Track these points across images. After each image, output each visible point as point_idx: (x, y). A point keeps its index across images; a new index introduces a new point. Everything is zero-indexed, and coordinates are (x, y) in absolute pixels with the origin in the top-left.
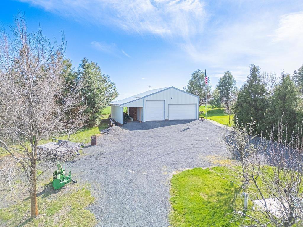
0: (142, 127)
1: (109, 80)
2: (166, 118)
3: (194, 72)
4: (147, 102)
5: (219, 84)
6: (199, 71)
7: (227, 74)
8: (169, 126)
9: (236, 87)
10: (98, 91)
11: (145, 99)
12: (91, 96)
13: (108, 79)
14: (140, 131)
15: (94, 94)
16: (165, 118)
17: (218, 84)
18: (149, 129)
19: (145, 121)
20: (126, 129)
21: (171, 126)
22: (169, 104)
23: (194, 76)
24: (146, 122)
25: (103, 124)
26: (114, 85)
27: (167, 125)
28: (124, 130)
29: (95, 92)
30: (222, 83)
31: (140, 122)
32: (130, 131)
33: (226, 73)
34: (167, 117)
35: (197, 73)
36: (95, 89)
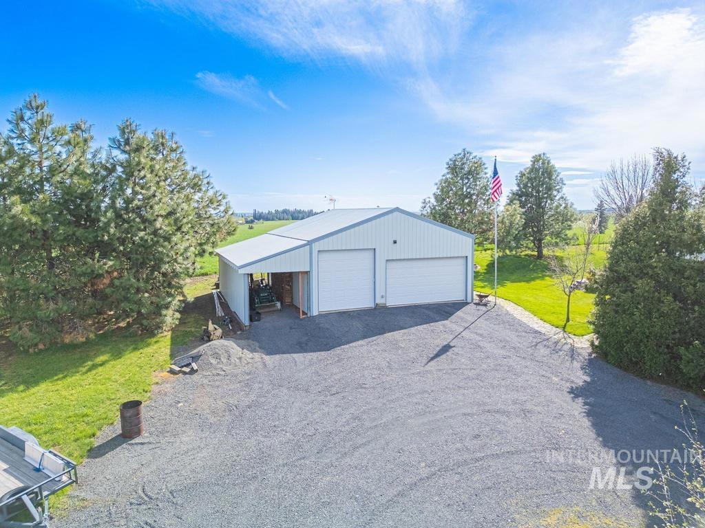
0: (304, 339)
1: (208, 183)
2: (379, 301)
3: (452, 156)
4: (323, 256)
5: (518, 188)
6: (466, 153)
7: (538, 161)
8: (388, 335)
9: (562, 198)
10: (169, 224)
11: (316, 247)
12: (147, 240)
13: (205, 181)
14: (299, 357)
15: (155, 233)
16: (377, 302)
17: (515, 188)
18: (327, 348)
19: (315, 313)
20: (253, 351)
21: (397, 335)
22: (387, 261)
23: (454, 168)
24: (321, 316)
25: (191, 318)
26: (224, 198)
27: (382, 331)
28: (248, 355)
29: (158, 225)
30: (526, 186)
31: (302, 317)
32: (267, 358)
33: (536, 159)
34: (382, 297)
35: (462, 159)
36: (160, 219)
